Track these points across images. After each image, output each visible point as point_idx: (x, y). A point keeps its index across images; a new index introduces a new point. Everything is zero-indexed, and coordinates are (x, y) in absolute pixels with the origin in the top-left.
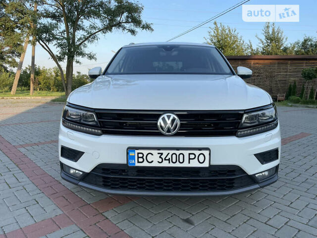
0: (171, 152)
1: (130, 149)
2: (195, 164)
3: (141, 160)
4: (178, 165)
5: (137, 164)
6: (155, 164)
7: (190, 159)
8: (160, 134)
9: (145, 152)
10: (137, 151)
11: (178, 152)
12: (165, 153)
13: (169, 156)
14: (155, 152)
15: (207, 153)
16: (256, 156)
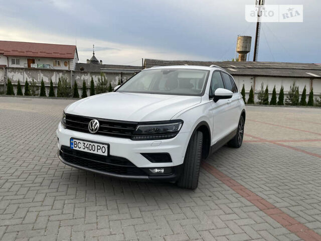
0: (90, 143)
1: (72, 139)
2: (100, 153)
3: (76, 146)
4: (92, 152)
5: (74, 148)
6: (81, 150)
7: (98, 149)
8: (87, 132)
9: (78, 141)
10: (74, 140)
11: (92, 144)
12: (86, 143)
13: (88, 146)
14: (82, 142)
15: (106, 146)
16: (144, 154)
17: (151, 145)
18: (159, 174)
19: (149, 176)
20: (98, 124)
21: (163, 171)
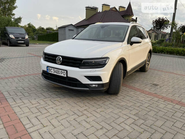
0: (57, 70)
1: (48, 67)
2: (62, 75)
4: (58, 74)
5: (49, 72)
6: (53, 73)
7: (61, 73)
8: (56, 63)
9: (51, 68)
10: (49, 68)
11: (58, 70)
12: (55, 69)
13: (56, 71)
14: (53, 69)
15: (65, 72)
16: (86, 77)
17: (90, 72)
18: (95, 87)
19: (89, 88)
20: (61, 59)
21: (97, 86)
